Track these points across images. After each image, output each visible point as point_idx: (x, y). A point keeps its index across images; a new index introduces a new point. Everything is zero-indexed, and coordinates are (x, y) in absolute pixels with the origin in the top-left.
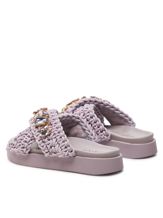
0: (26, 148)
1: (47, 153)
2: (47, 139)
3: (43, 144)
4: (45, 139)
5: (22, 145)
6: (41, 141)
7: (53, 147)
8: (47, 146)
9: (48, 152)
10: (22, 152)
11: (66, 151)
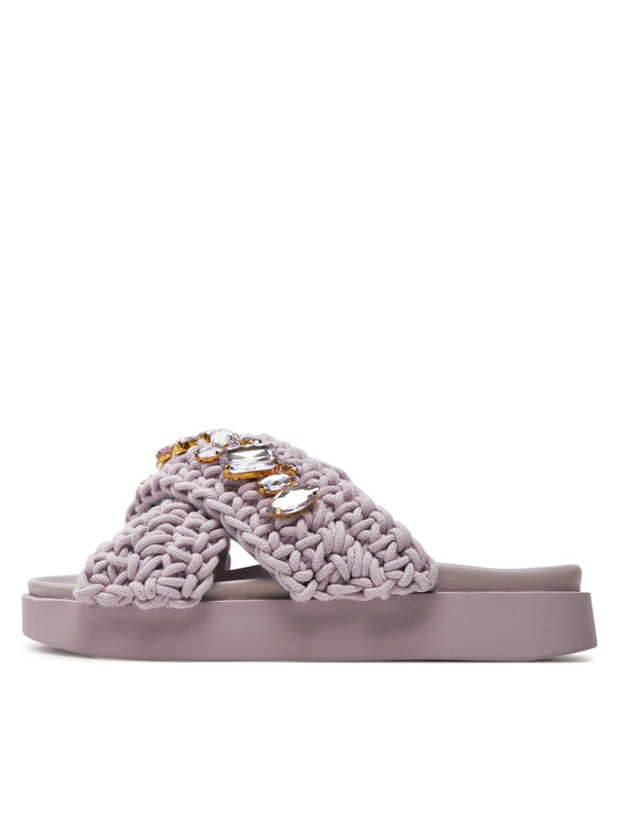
0: (195, 574)
1: (306, 584)
2: (301, 524)
3: (284, 549)
4: (294, 524)
5: (174, 560)
6: (274, 536)
7: (335, 557)
8: (309, 552)
9: (314, 582)
10: (176, 594)
11: (403, 569)
